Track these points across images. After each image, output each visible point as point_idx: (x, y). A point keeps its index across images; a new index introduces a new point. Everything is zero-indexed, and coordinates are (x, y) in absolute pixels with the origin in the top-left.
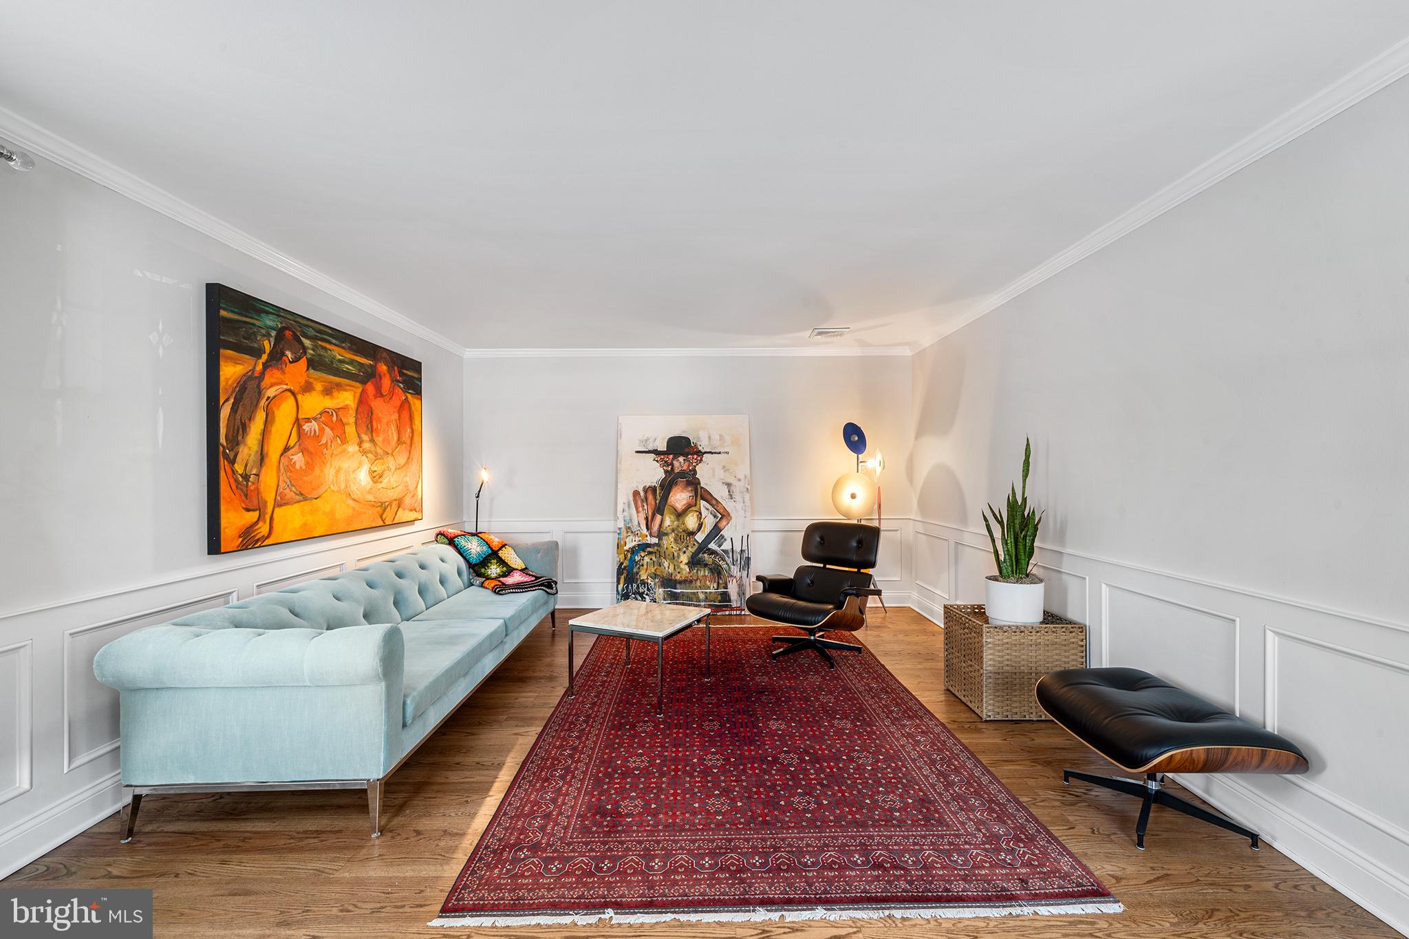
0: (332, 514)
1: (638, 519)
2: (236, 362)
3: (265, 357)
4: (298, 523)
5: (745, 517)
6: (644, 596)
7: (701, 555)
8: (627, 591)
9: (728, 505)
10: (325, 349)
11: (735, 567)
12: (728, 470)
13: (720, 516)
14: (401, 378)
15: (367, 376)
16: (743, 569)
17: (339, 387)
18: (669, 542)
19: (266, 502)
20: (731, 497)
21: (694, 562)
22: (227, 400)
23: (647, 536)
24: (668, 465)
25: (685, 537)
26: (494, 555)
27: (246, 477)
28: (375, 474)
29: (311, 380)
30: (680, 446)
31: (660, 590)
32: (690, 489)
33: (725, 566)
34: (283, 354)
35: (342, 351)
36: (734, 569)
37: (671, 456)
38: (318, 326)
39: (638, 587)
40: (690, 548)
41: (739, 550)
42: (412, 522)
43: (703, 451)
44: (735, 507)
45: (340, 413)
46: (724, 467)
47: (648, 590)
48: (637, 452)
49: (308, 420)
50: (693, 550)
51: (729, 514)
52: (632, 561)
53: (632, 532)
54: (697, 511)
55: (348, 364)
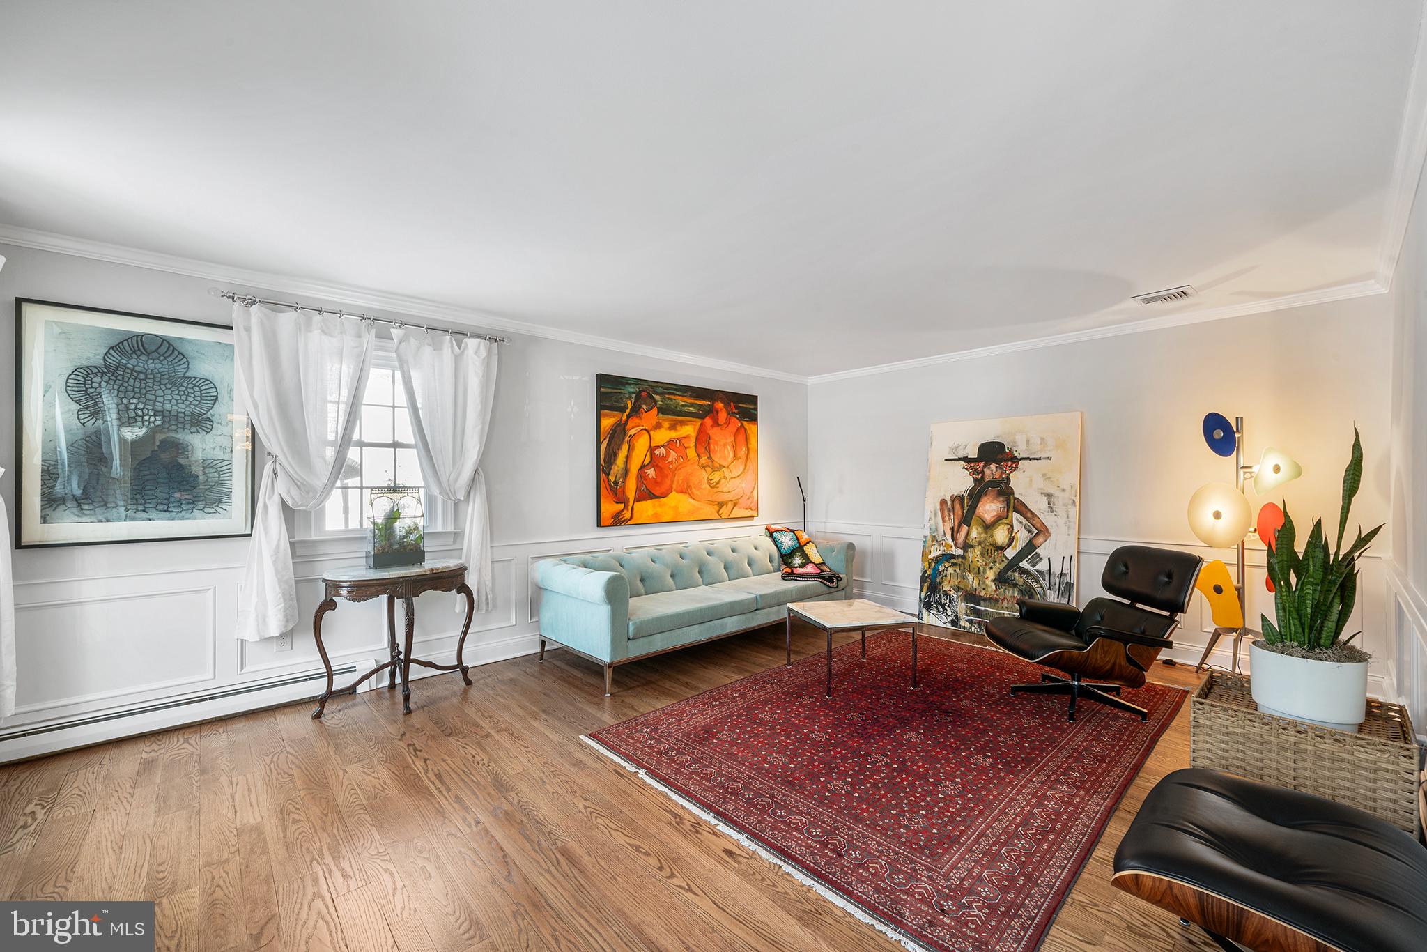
0: (676, 508)
1: (944, 529)
2: (610, 416)
3: (628, 411)
4: (651, 512)
5: (1069, 535)
6: (946, 607)
7: (1009, 573)
8: (930, 599)
9: (1047, 520)
10: (671, 399)
11: (1052, 592)
12: (1050, 478)
13: (1036, 532)
14: (737, 411)
15: (702, 414)
16: (1062, 596)
17: (683, 423)
18: (974, 555)
19: (629, 499)
20: (1051, 510)
21: (1002, 580)
22: (605, 439)
23: (952, 547)
24: (978, 474)
25: (993, 552)
26: (799, 549)
27: (616, 483)
28: (712, 482)
29: (660, 421)
30: (993, 453)
31: (963, 604)
32: (1001, 499)
33: (1039, 589)
34: (641, 407)
35: (684, 399)
36: (1050, 594)
37: (982, 464)
38: (665, 385)
39: (940, 598)
40: (997, 564)
41: (1058, 572)
42: (751, 517)
43: (1019, 457)
44: (1056, 522)
45: (683, 441)
46: (1044, 475)
47: (950, 602)
48: (947, 460)
49: (659, 447)
50: (1002, 566)
51: (1047, 530)
52: (936, 570)
53: (937, 541)
54: (1008, 524)
55: (689, 406)
